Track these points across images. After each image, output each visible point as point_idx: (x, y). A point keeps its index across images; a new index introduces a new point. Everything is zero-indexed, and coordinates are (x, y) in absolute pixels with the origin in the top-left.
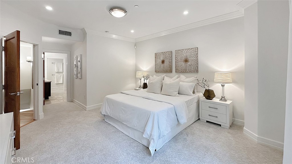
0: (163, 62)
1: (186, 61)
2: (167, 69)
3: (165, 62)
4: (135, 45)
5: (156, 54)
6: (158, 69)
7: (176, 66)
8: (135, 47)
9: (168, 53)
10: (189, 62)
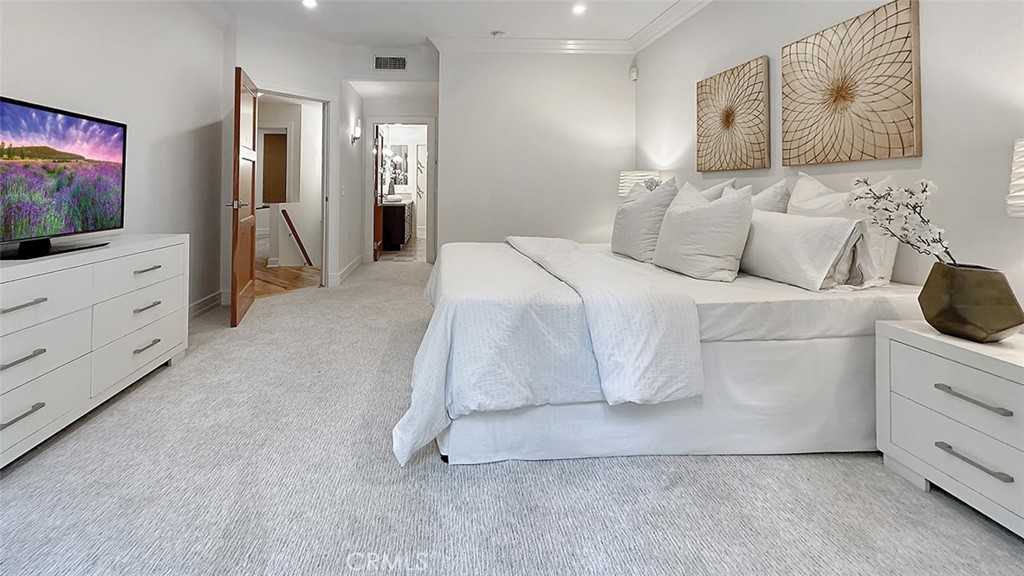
0: (728, 118)
1: (841, 93)
2: (744, 151)
3: (738, 120)
4: (634, 65)
5: (700, 86)
6: (708, 158)
7: (785, 132)
8: (634, 76)
9: (747, 69)
10: (858, 101)
